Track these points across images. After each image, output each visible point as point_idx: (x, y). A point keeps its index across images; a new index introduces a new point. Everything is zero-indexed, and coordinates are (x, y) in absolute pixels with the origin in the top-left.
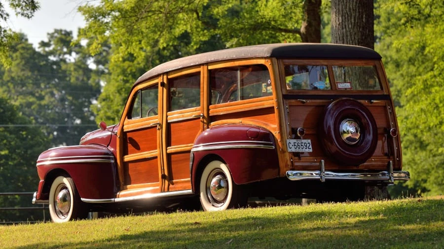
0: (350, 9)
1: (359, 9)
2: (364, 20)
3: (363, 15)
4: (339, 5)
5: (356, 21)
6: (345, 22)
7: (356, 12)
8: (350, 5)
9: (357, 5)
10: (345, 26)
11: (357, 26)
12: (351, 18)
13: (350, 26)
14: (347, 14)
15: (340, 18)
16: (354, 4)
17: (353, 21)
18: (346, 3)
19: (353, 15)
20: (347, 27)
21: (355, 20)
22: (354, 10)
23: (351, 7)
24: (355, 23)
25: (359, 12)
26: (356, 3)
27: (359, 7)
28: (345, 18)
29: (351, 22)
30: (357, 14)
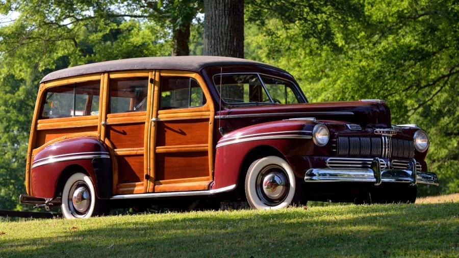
0: (222, 33)
1: (230, 33)
2: (235, 44)
3: (234, 39)
4: (211, 29)
5: (228, 45)
6: (217, 46)
7: (227, 36)
8: (222, 29)
9: (229, 29)
10: (217, 49)
11: (229, 49)
12: (223, 42)
13: (222, 49)
14: (219, 38)
15: (213, 41)
16: (226, 28)
17: (224, 45)
18: (219, 27)
19: (225, 38)
20: (219, 50)
21: (226, 44)
22: (225, 34)
23: (223, 31)
24: (226, 46)
25: (230, 36)
26: (228, 27)
27: (230, 31)
28: (217, 42)
29: (223, 44)
30: (229, 38)
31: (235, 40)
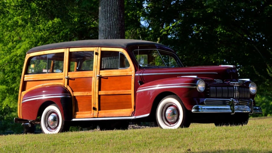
31: (122, 14)
